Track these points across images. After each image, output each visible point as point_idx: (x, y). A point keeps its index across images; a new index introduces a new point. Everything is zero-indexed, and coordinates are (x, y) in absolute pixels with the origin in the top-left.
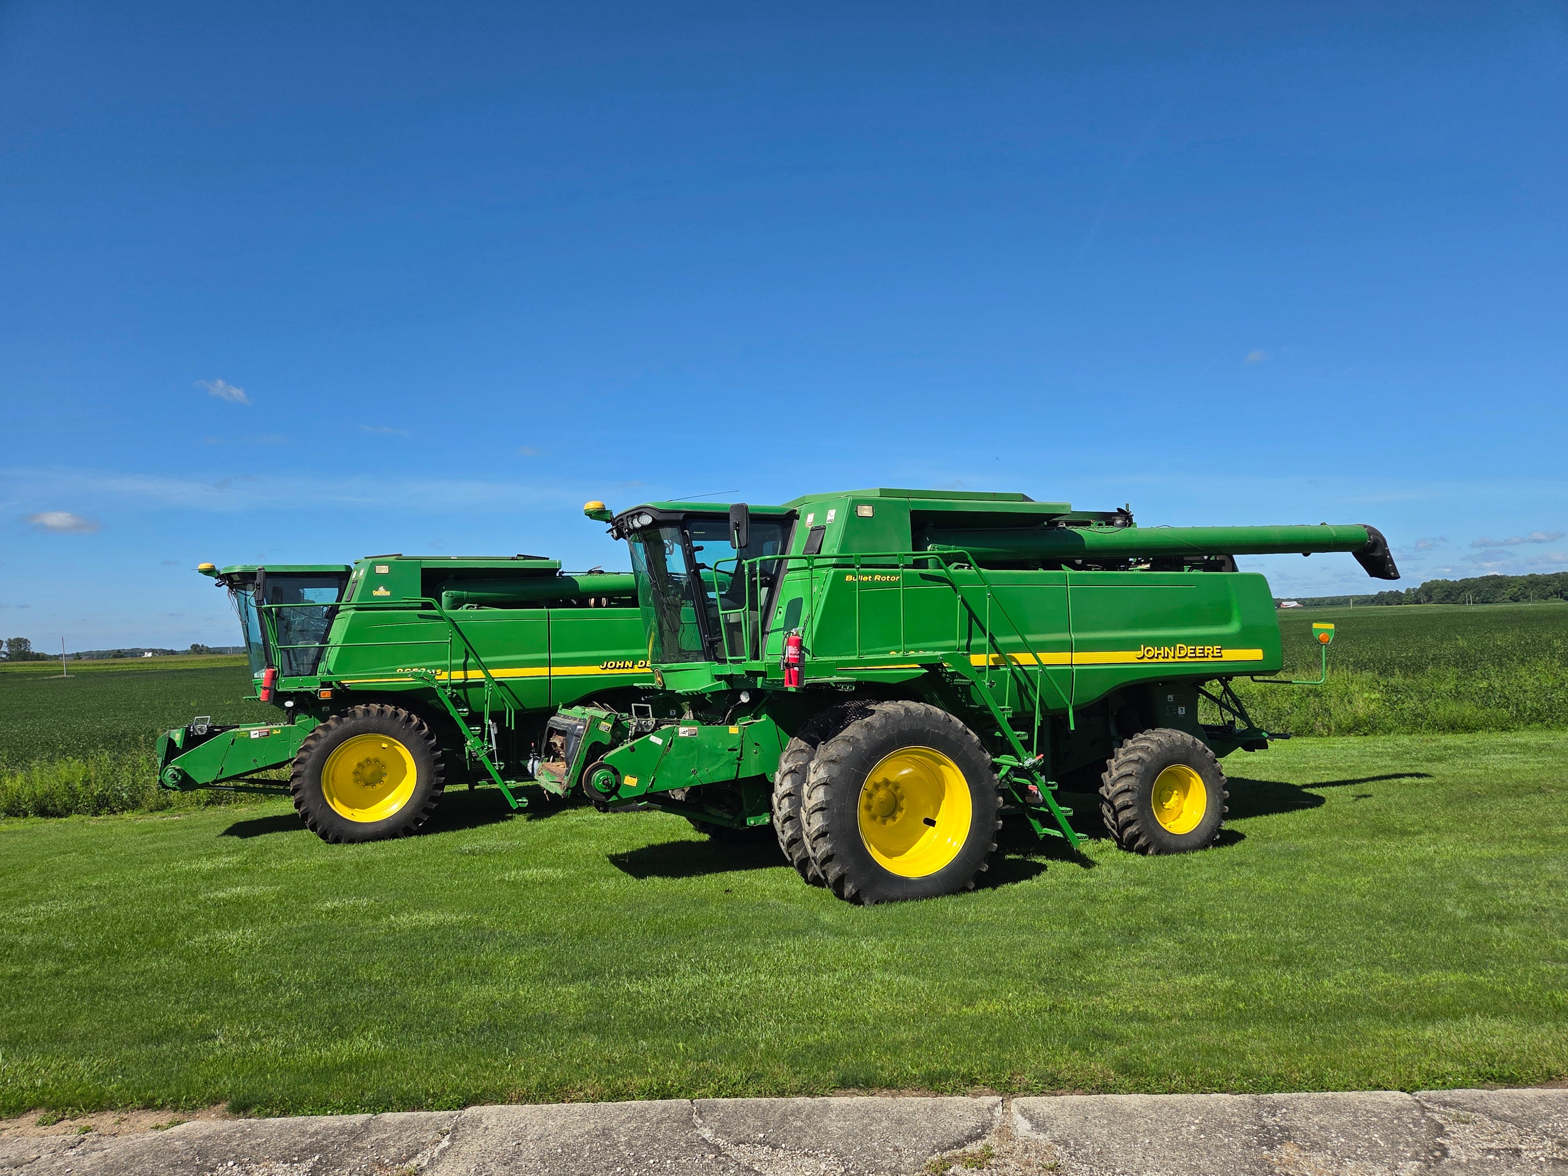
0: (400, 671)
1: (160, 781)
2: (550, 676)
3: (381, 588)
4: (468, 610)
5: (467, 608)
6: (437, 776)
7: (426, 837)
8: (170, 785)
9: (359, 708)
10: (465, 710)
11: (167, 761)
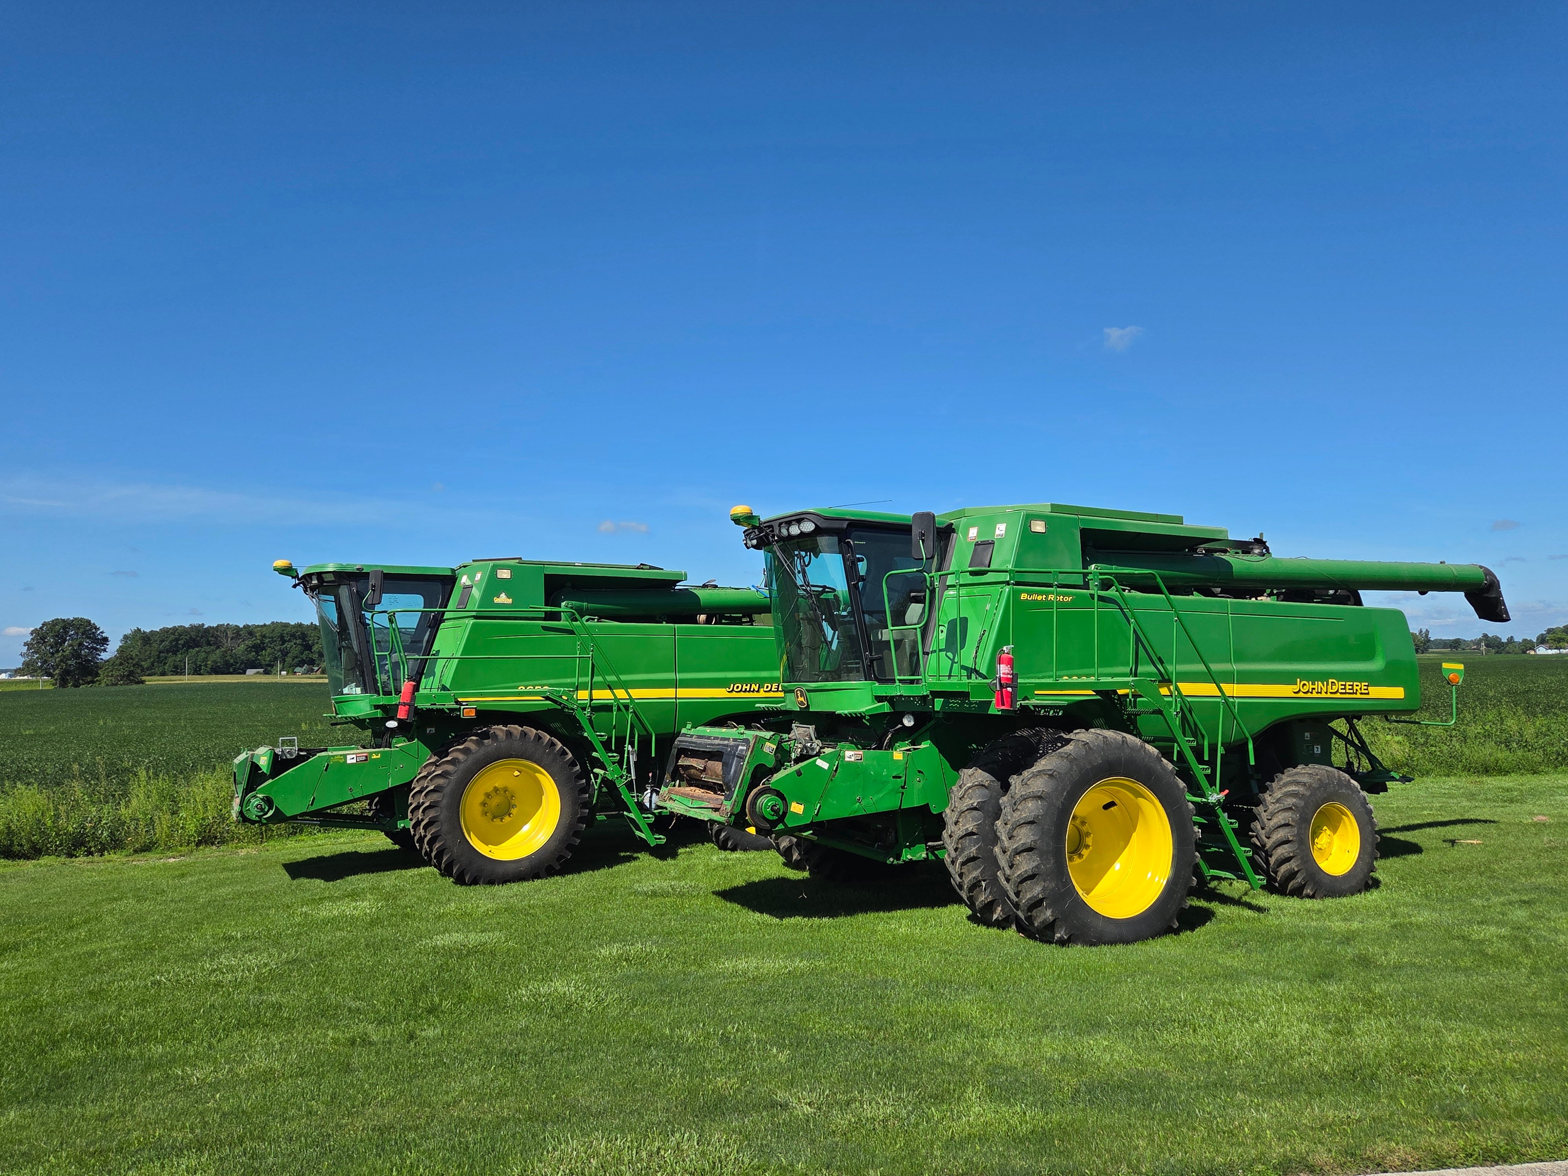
0: (522, 689)
1: (241, 813)
2: (676, 698)
3: (503, 595)
4: (589, 623)
5: (587, 621)
6: (581, 808)
7: (570, 876)
8: (254, 817)
9: (499, 730)
10: (603, 734)
11: (250, 788)
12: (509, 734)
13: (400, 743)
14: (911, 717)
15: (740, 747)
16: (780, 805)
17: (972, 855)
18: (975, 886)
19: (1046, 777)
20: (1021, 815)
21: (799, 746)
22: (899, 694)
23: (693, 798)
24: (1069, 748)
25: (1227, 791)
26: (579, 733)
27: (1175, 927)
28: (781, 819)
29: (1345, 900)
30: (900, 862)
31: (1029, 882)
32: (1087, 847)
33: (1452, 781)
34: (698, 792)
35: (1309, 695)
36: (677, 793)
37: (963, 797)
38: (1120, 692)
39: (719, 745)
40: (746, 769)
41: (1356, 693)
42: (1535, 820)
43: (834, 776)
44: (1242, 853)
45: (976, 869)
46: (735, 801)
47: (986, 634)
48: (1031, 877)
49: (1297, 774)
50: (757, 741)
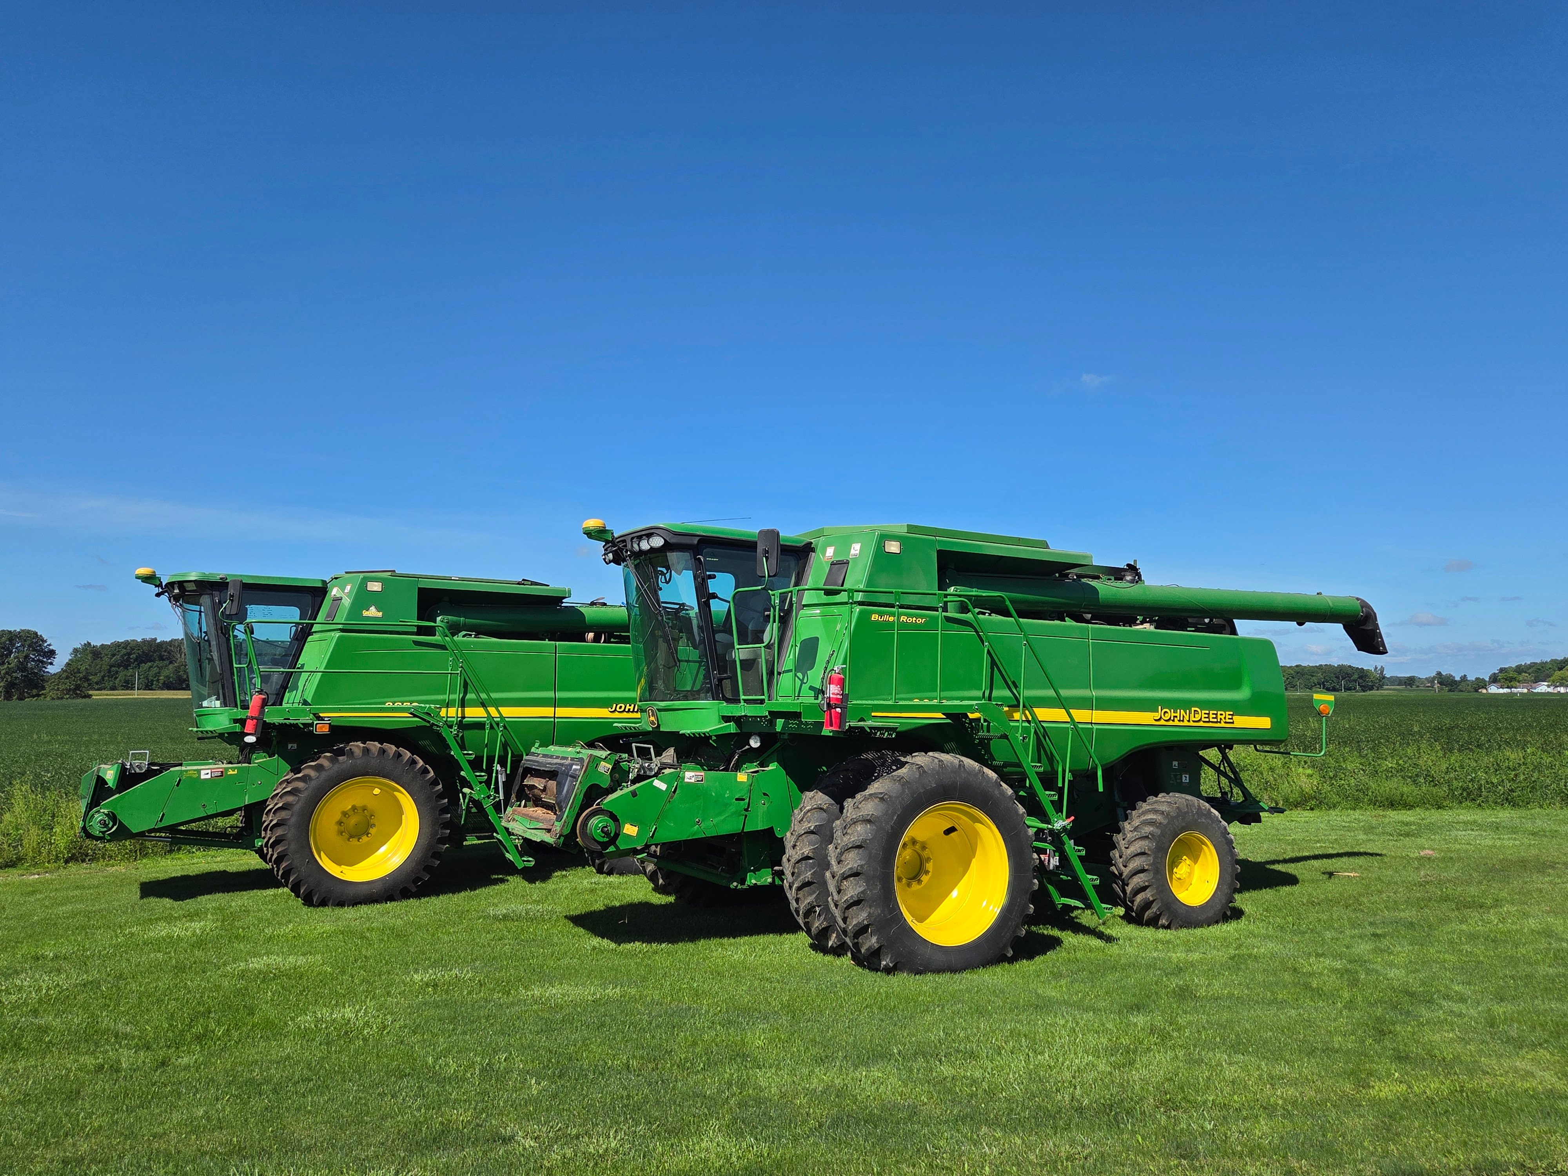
0: (389, 705)
1: (84, 828)
2: (554, 717)
3: (373, 609)
4: (465, 638)
5: (464, 636)
6: (441, 828)
7: (426, 899)
8: (97, 833)
9: (357, 746)
10: (470, 752)
11: (94, 803)
12: (366, 751)
13: (260, 759)
14: (758, 738)
15: (574, 767)
16: (612, 827)
17: (807, 880)
18: (809, 912)
19: (877, 801)
20: (850, 839)
21: (637, 766)
22: (743, 714)
23: (531, 818)
24: (903, 771)
25: (1073, 818)
26: (447, 752)
27: (1009, 955)
28: (613, 841)
29: (1199, 932)
30: (745, 887)
31: (855, 908)
32: (927, 872)
33: (1357, 814)
34: (540, 812)
35: (1171, 723)
36: (519, 814)
37: (802, 820)
38: (971, 716)
39: (556, 764)
40: (577, 790)
41: (1220, 722)
42: (1422, 854)
43: (672, 797)
44: (1089, 881)
45: (811, 894)
46: (565, 822)
47: (835, 654)
48: (857, 903)
49: (1156, 802)
50: (591, 760)
